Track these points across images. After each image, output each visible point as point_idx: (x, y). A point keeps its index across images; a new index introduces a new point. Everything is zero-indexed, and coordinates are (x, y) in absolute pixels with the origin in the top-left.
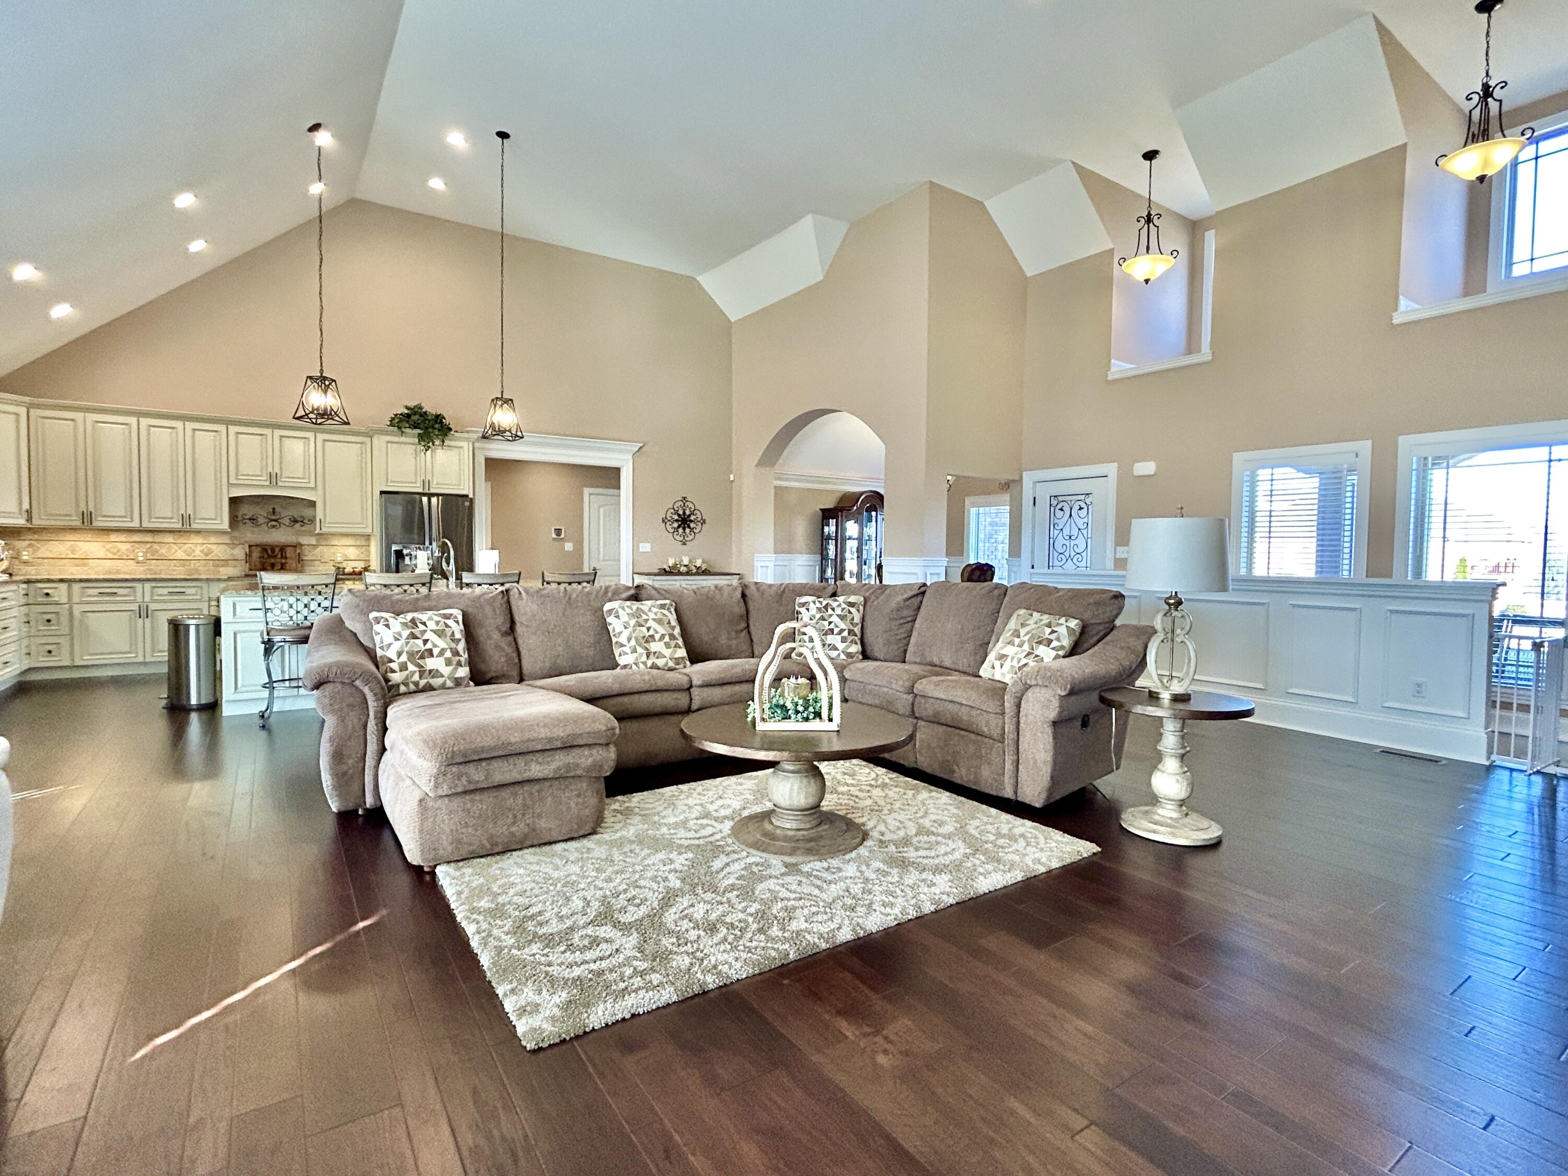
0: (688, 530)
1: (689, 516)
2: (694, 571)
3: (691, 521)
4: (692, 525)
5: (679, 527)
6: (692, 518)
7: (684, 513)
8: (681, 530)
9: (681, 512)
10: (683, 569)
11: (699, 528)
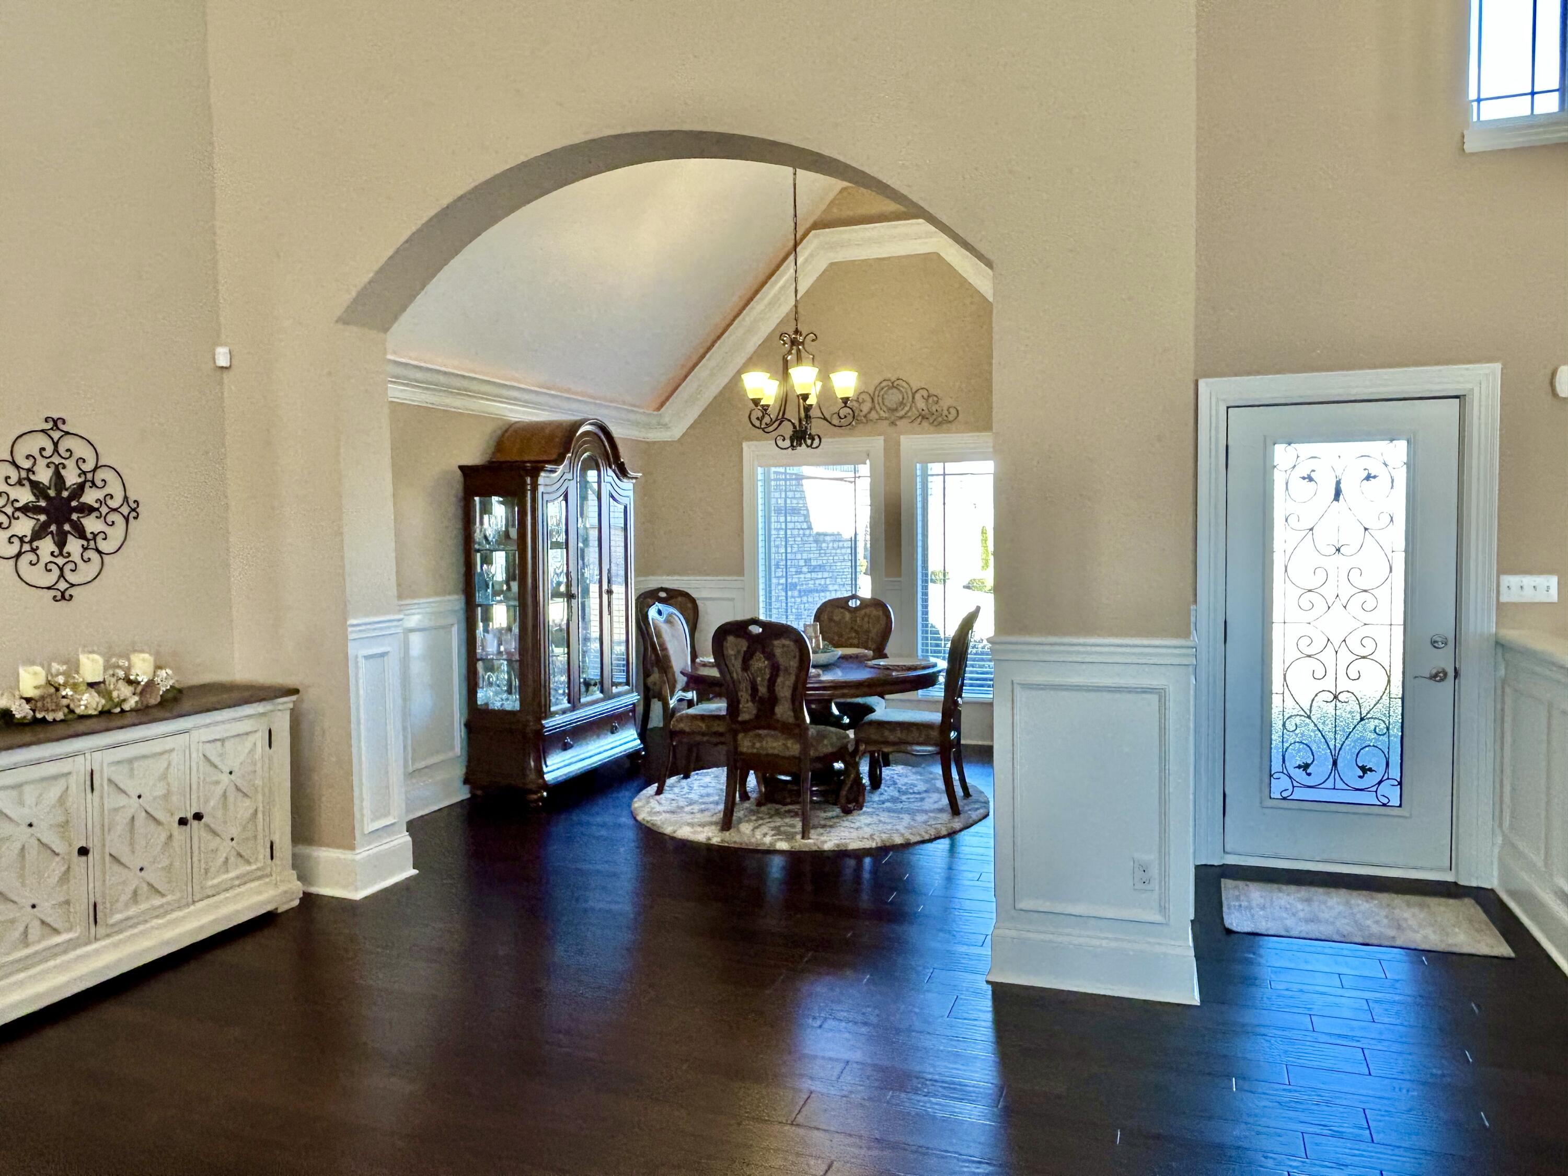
0: (74, 545)
1: (80, 489)
2: (132, 702)
3: (88, 510)
4: (91, 524)
5: (38, 534)
6: (90, 497)
7: (58, 478)
8: (47, 546)
9: (44, 476)
10: (89, 702)
11: (116, 534)
